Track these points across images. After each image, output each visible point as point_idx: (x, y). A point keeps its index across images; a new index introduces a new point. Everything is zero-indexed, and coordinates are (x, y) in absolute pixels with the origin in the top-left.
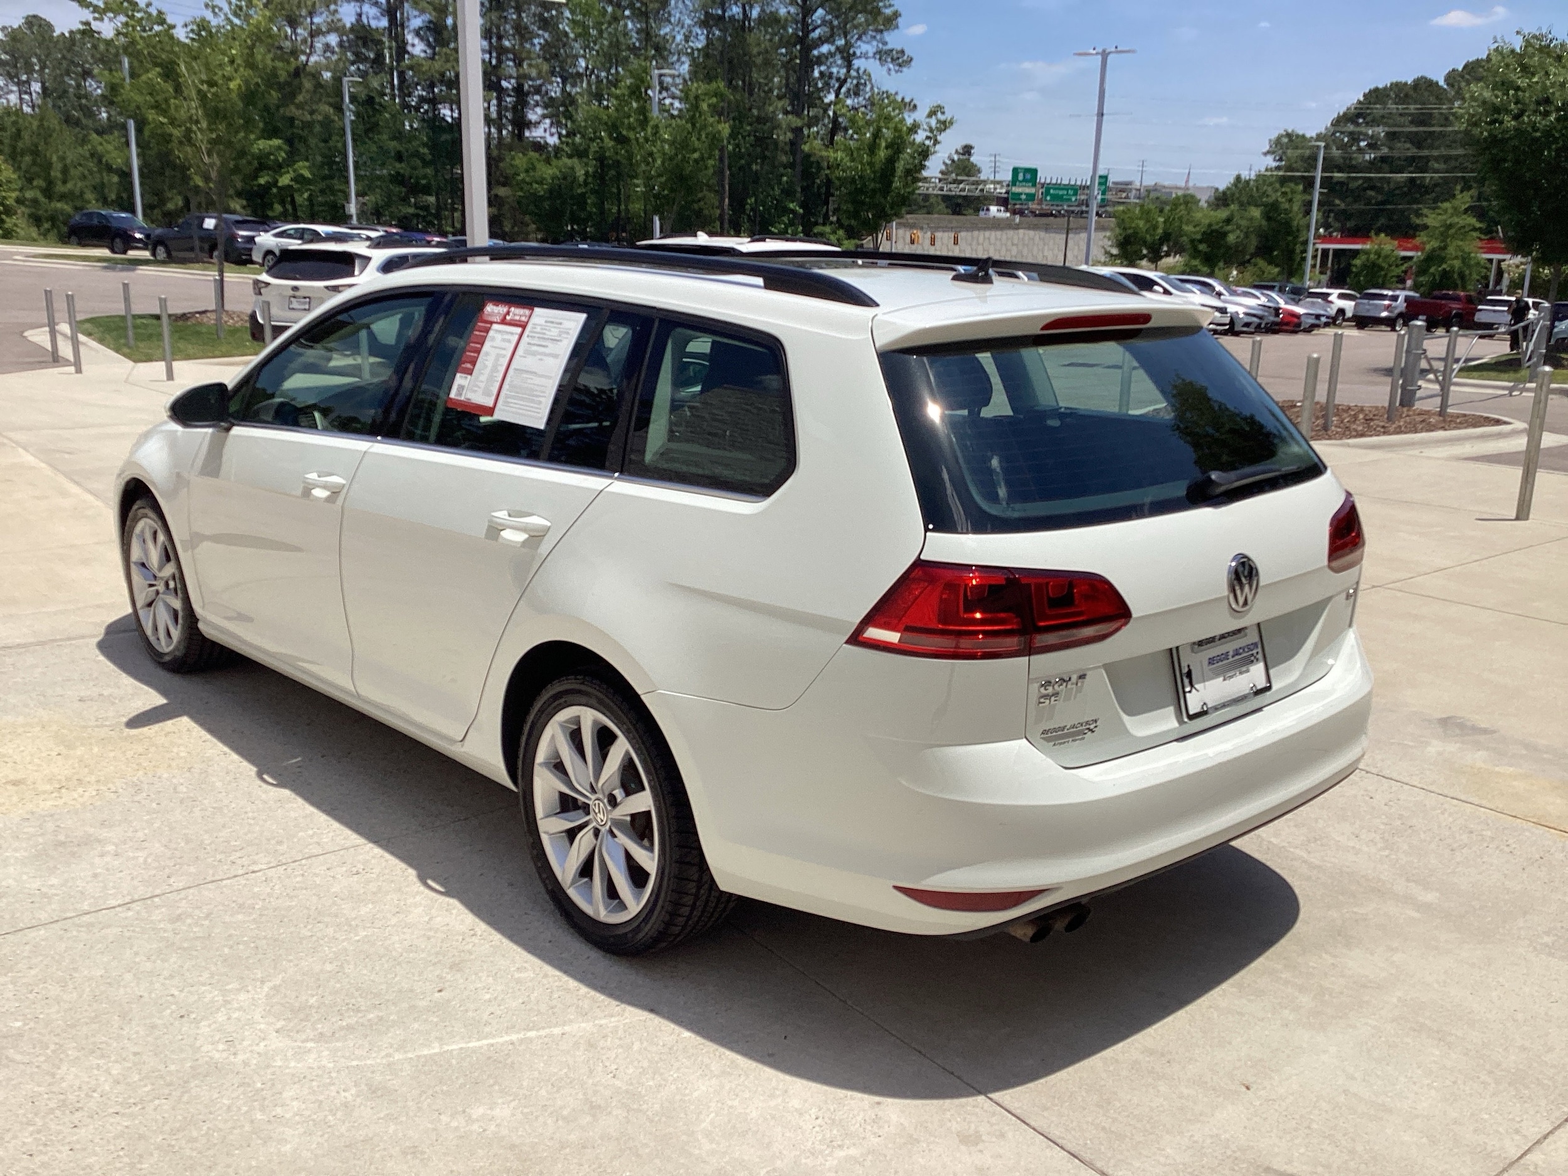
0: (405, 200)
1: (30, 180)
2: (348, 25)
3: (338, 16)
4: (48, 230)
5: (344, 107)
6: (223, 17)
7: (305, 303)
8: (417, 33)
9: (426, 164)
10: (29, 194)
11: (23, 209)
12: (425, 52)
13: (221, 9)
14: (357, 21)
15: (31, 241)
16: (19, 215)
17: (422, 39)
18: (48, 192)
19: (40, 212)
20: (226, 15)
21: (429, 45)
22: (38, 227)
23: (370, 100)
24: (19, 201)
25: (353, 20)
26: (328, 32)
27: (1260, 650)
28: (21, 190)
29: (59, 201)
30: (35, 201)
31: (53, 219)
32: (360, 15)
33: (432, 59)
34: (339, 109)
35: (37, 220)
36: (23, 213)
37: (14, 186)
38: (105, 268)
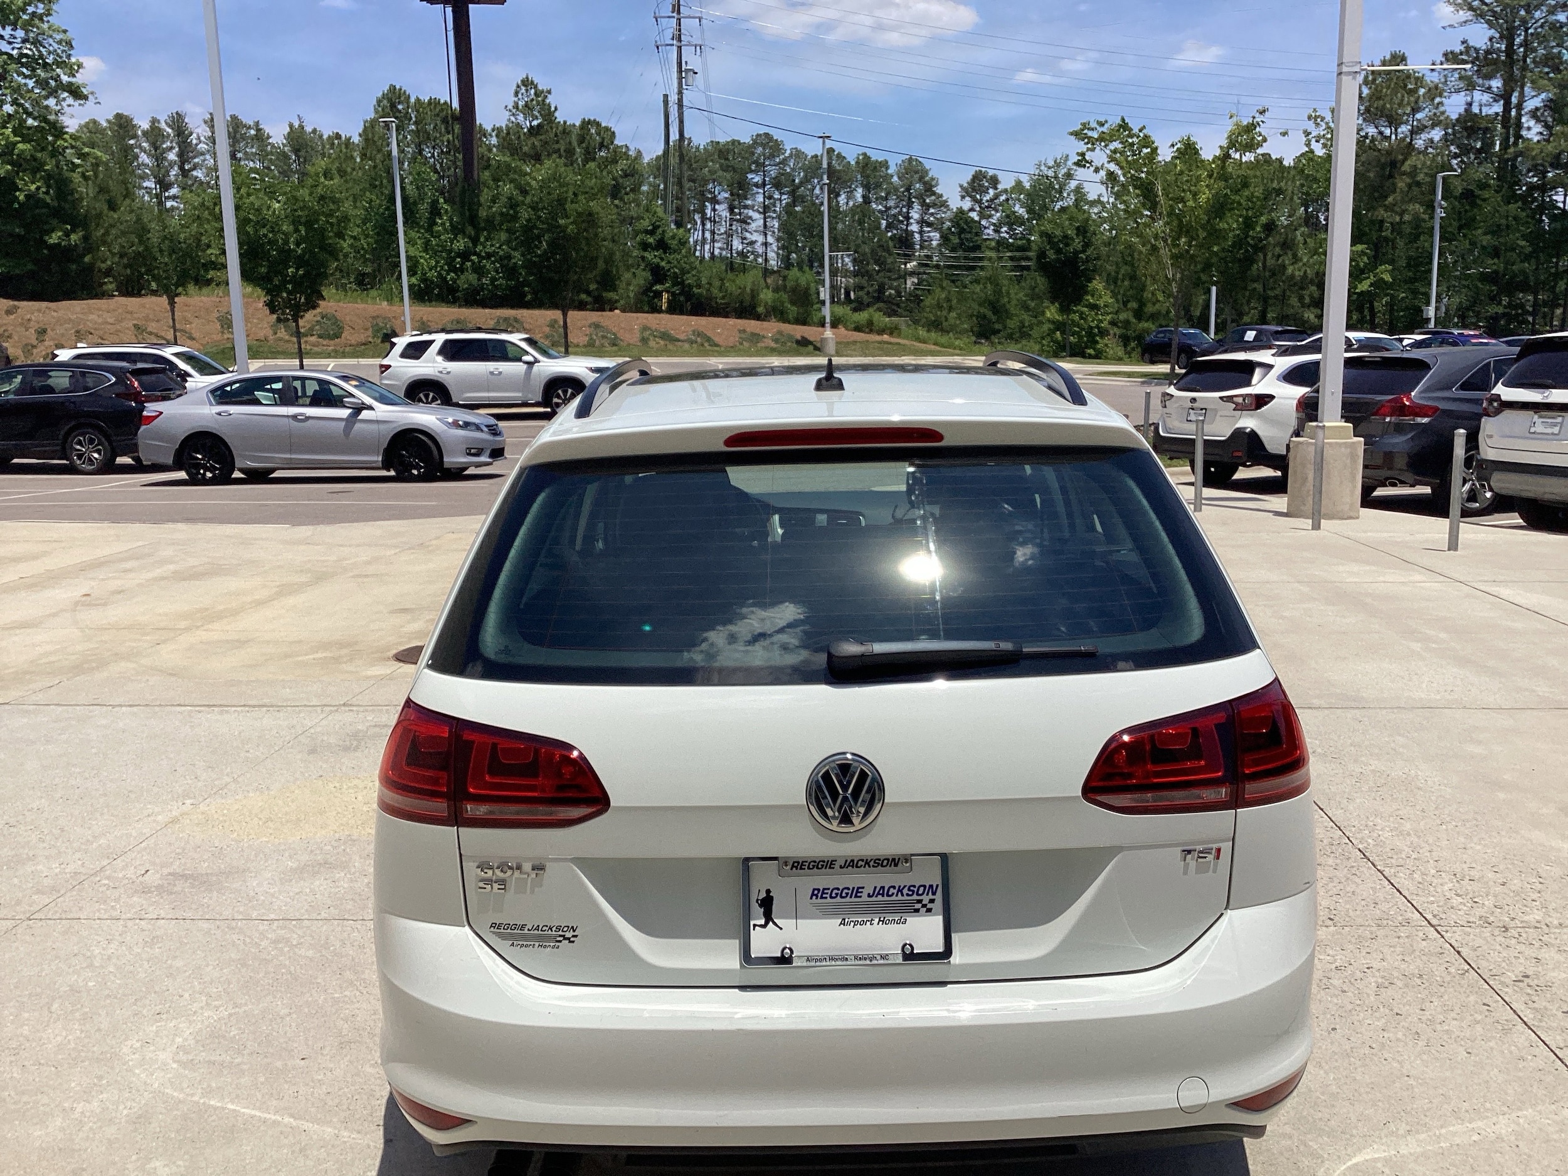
0: (1494, 299)
1: (1125, 304)
2: (1454, 116)
3: (1442, 109)
4: (1133, 349)
5: (1436, 204)
6: (1324, 126)
7: (1201, 415)
8: (1534, 114)
9: (1527, 258)
10: (1123, 316)
11: (1116, 329)
12: (1541, 133)
13: (1323, 119)
14: (1466, 110)
15: (1119, 360)
16: (1112, 335)
17: (1538, 120)
18: (1139, 315)
19: (1129, 333)
20: (1327, 123)
21: (1547, 126)
22: (1125, 346)
23: (1468, 196)
24: (1113, 323)
25: (1462, 110)
26: (1433, 126)
27: (939, 897)
28: (1117, 313)
29: (1147, 321)
30: (1127, 323)
31: (1139, 338)
32: (1470, 104)
33: (1548, 141)
34: (1430, 206)
35: (1125, 340)
36: (1115, 335)
37: (1109, 310)
38: (1143, 383)
